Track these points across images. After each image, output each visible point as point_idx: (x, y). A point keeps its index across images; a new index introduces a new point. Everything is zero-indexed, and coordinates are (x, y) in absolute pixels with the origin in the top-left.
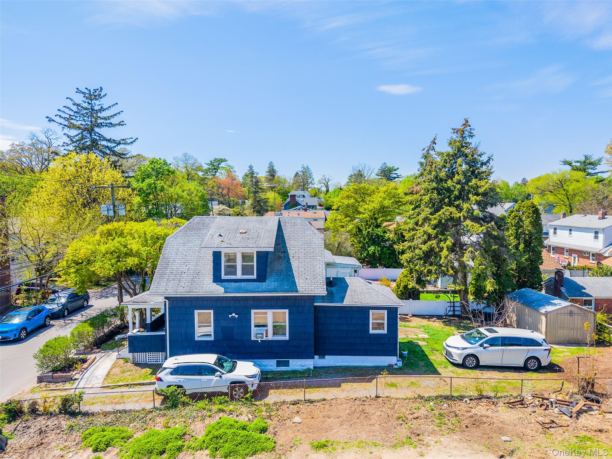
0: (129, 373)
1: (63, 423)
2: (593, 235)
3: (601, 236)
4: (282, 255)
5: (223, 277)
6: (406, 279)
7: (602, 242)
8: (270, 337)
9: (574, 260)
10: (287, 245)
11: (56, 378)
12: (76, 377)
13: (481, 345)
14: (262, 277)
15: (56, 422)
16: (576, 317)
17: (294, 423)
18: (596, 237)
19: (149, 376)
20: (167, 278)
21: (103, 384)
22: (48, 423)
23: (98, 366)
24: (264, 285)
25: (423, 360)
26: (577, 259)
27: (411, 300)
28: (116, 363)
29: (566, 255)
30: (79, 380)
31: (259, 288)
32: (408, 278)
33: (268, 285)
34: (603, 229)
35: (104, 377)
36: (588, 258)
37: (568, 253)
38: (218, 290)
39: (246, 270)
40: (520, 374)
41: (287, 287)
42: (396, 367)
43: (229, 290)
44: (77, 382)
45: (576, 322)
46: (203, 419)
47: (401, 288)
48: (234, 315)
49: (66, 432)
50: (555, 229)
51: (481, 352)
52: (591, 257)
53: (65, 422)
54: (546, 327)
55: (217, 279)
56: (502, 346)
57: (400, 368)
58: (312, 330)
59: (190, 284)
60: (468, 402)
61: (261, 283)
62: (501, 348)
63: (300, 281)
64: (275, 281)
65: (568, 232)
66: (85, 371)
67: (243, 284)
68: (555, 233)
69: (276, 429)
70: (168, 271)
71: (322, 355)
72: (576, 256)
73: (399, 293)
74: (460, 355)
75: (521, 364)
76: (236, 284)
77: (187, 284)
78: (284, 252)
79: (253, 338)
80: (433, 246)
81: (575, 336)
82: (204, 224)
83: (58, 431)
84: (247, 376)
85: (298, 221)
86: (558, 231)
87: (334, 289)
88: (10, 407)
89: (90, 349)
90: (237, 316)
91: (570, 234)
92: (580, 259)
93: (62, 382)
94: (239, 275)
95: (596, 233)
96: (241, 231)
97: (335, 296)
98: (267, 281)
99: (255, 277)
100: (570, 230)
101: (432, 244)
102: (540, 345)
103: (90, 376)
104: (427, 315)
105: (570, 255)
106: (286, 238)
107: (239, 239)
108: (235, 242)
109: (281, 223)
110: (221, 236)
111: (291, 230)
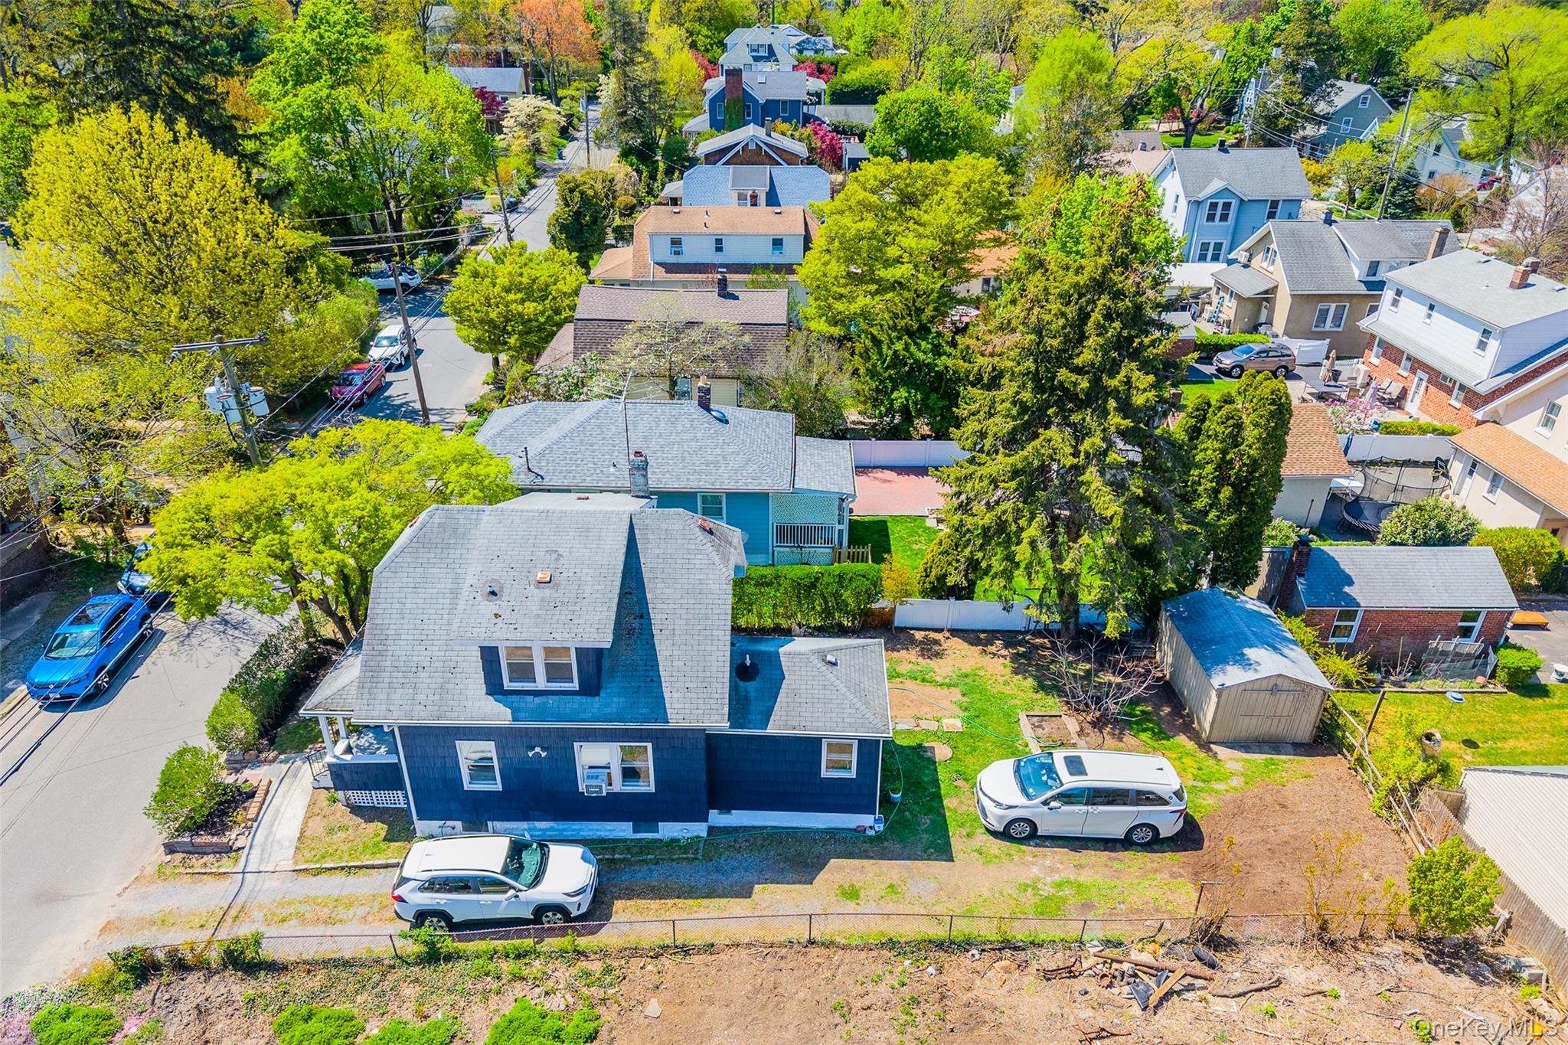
0: (342, 835)
1: (235, 989)
2: (1476, 336)
3: (1493, 345)
4: (636, 624)
5: (507, 685)
6: (944, 559)
7: (1490, 362)
8: (618, 786)
9: (1418, 386)
10: (649, 596)
11: (200, 845)
12: (239, 844)
13: (1045, 803)
14: (591, 687)
15: (223, 990)
16: (1284, 696)
17: (646, 1017)
18: (1482, 345)
19: (383, 845)
20: (387, 680)
21: (296, 863)
22: (209, 992)
23: (278, 810)
24: (595, 703)
25: (930, 810)
26: (1424, 384)
27: (952, 600)
28: (312, 804)
29: (1405, 369)
30: (246, 850)
31: (585, 710)
32: (950, 558)
33: (606, 705)
34: (1504, 331)
35: (295, 843)
36: (1449, 391)
37: (1409, 364)
38: (498, 714)
39: (556, 672)
40: (1113, 854)
41: (644, 711)
42: (871, 833)
43: (522, 715)
44: (244, 853)
45: (1281, 705)
46: (486, 995)
47: (932, 578)
48: (538, 749)
49: (244, 1011)
50: (1399, 293)
51: (1042, 814)
52: (1456, 391)
53: (240, 988)
54: (1215, 713)
55: (494, 688)
56: (1086, 804)
57: (879, 838)
58: (703, 777)
59: (437, 697)
60: (977, 957)
61: (590, 699)
62: (1085, 808)
63: (675, 695)
64: (619, 695)
65: (1425, 309)
66: (255, 824)
67: (551, 699)
68: (1395, 303)
69: (614, 1033)
70: (388, 664)
71: (726, 808)
72: (1425, 377)
73: (927, 585)
74: (1000, 818)
75: (1119, 833)
76: (538, 700)
77: (431, 697)
78: (642, 617)
79: (582, 788)
80: (1004, 518)
81: (1273, 730)
82: (455, 530)
83: (230, 1010)
84: (568, 894)
85: (676, 527)
86: (1403, 299)
87: (751, 686)
88: (131, 962)
89: (253, 753)
90: (544, 754)
91: (1429, 316)
92: (1432, 388)
93: (215, 853)
94: (541, 683)
95: (1486, 333)
96: (540, 576)
97: (753, 708)
98: (603, 694)
99: (575, 685)
100: (1432, 308)
101: (1004, 512)
102: (1166, 803)
103: (266, 839)
104: (984, 631)
105: (1413, 371)
106: (646, 576)
107: (535, 609)
108: (526, 621)
109: (637, 531)
110: (493, 593)
111: (658, 551)
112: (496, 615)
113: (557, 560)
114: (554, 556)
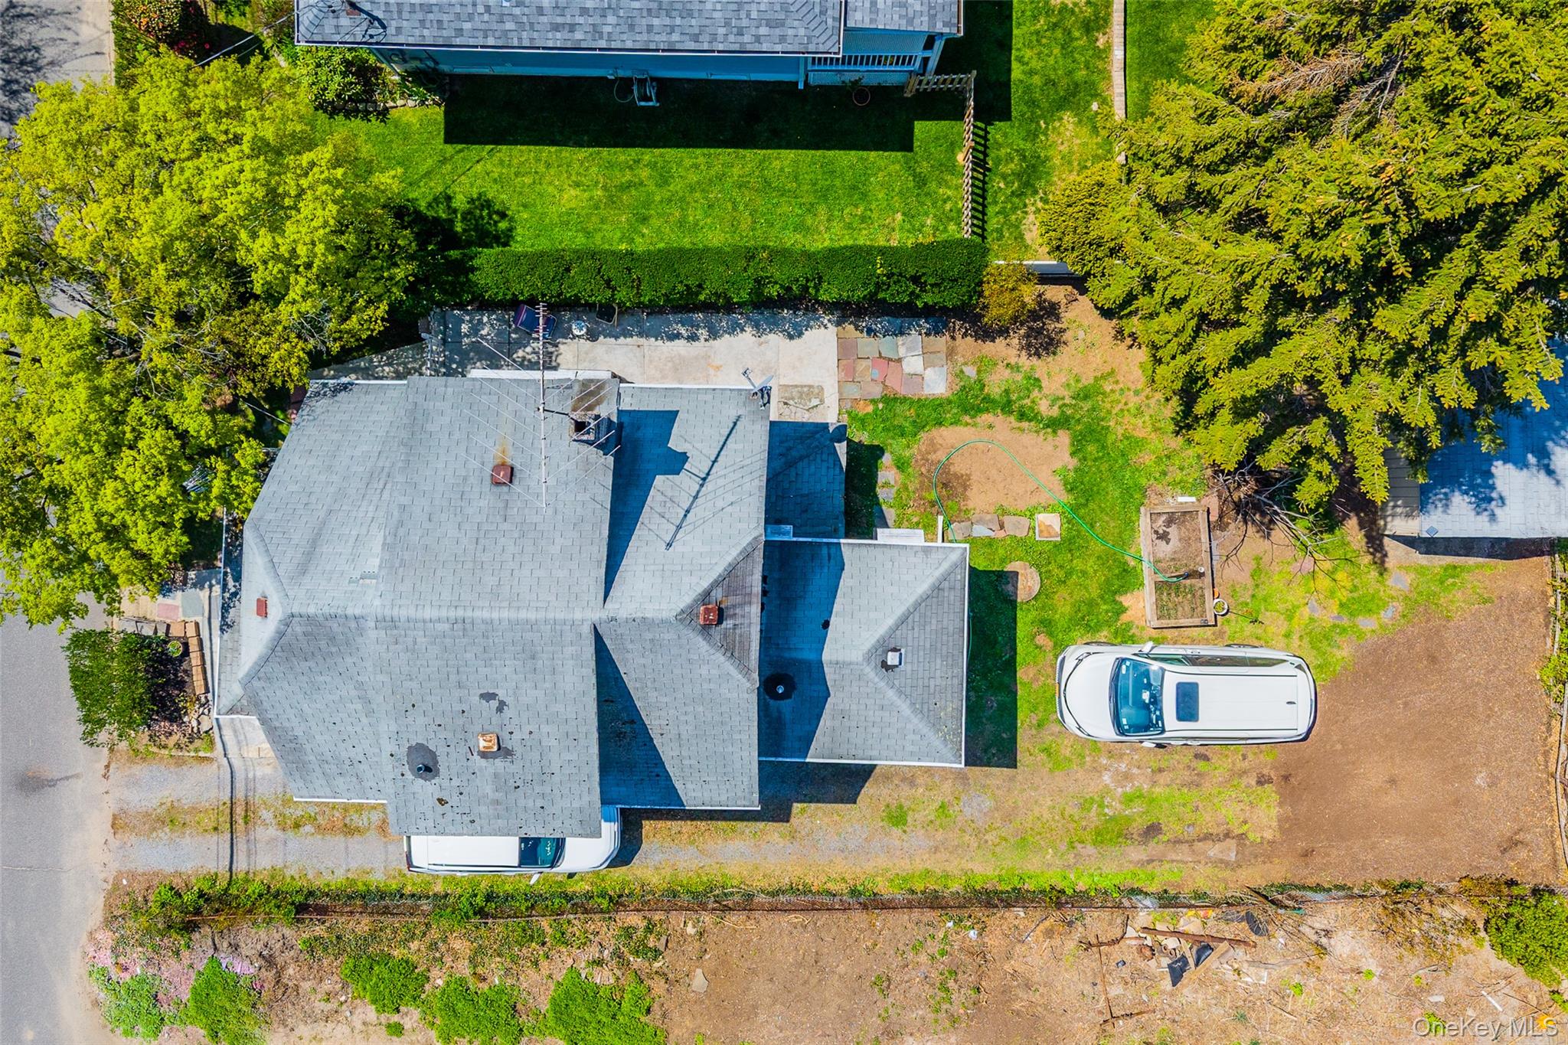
4: (626, 728)
10: (638, 704)
12: (204, 727)
25: (999, 689)
30: (216, 730)
41: (653, 798)
44: (215, 735)
63: (690, 786)
64: (618, 785)
78: (632, 722)
87: (785, 706)
97: (788, 732)
106: (630, 686)
107: (488, 789)
108: (483, 809)
109: (607, 642)
110: (428, 769)
111: (642, 661)
112: (440, 801)
113: (500, 709)
114: (494, 704)
